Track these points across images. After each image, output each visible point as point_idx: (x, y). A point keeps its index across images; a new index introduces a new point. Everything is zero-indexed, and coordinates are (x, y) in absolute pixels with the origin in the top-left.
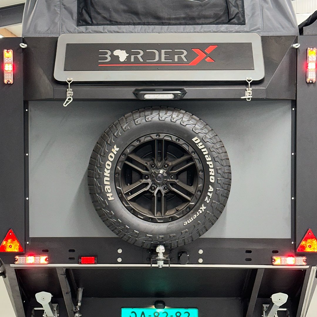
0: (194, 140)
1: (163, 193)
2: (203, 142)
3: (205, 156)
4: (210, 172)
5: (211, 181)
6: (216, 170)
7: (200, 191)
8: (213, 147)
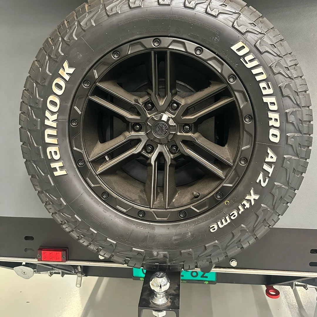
0: (234, 48)
1: (167, 160)
2: (257, 52)
3: (260, 84)
4: (271, 119)
5: (272, 139)
6: (284, 117)
7: (246, 160)
8: (278, 64)
